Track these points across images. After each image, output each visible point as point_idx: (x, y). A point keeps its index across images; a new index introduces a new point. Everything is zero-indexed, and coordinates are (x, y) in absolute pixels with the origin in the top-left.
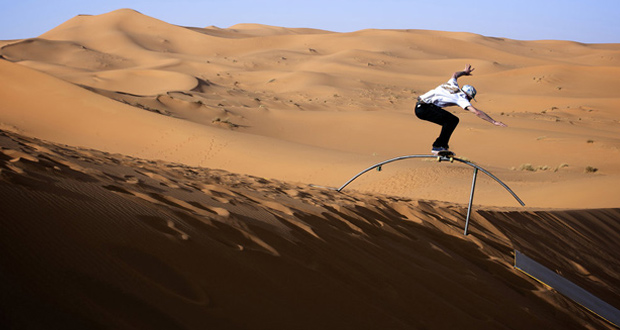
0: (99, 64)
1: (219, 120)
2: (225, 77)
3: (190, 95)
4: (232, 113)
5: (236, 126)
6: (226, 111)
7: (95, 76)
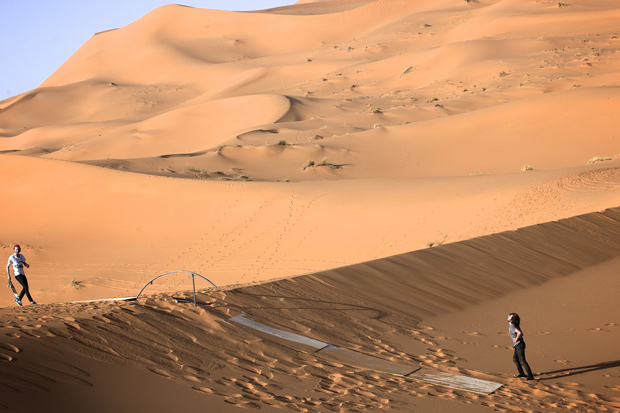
0: (141, 104)
1: (312, 164)
2: (336, 81)
3: (274, 131)
4: (334, 147)
5: (338, 167)
6: (323, 147)
7: (135, 131)
